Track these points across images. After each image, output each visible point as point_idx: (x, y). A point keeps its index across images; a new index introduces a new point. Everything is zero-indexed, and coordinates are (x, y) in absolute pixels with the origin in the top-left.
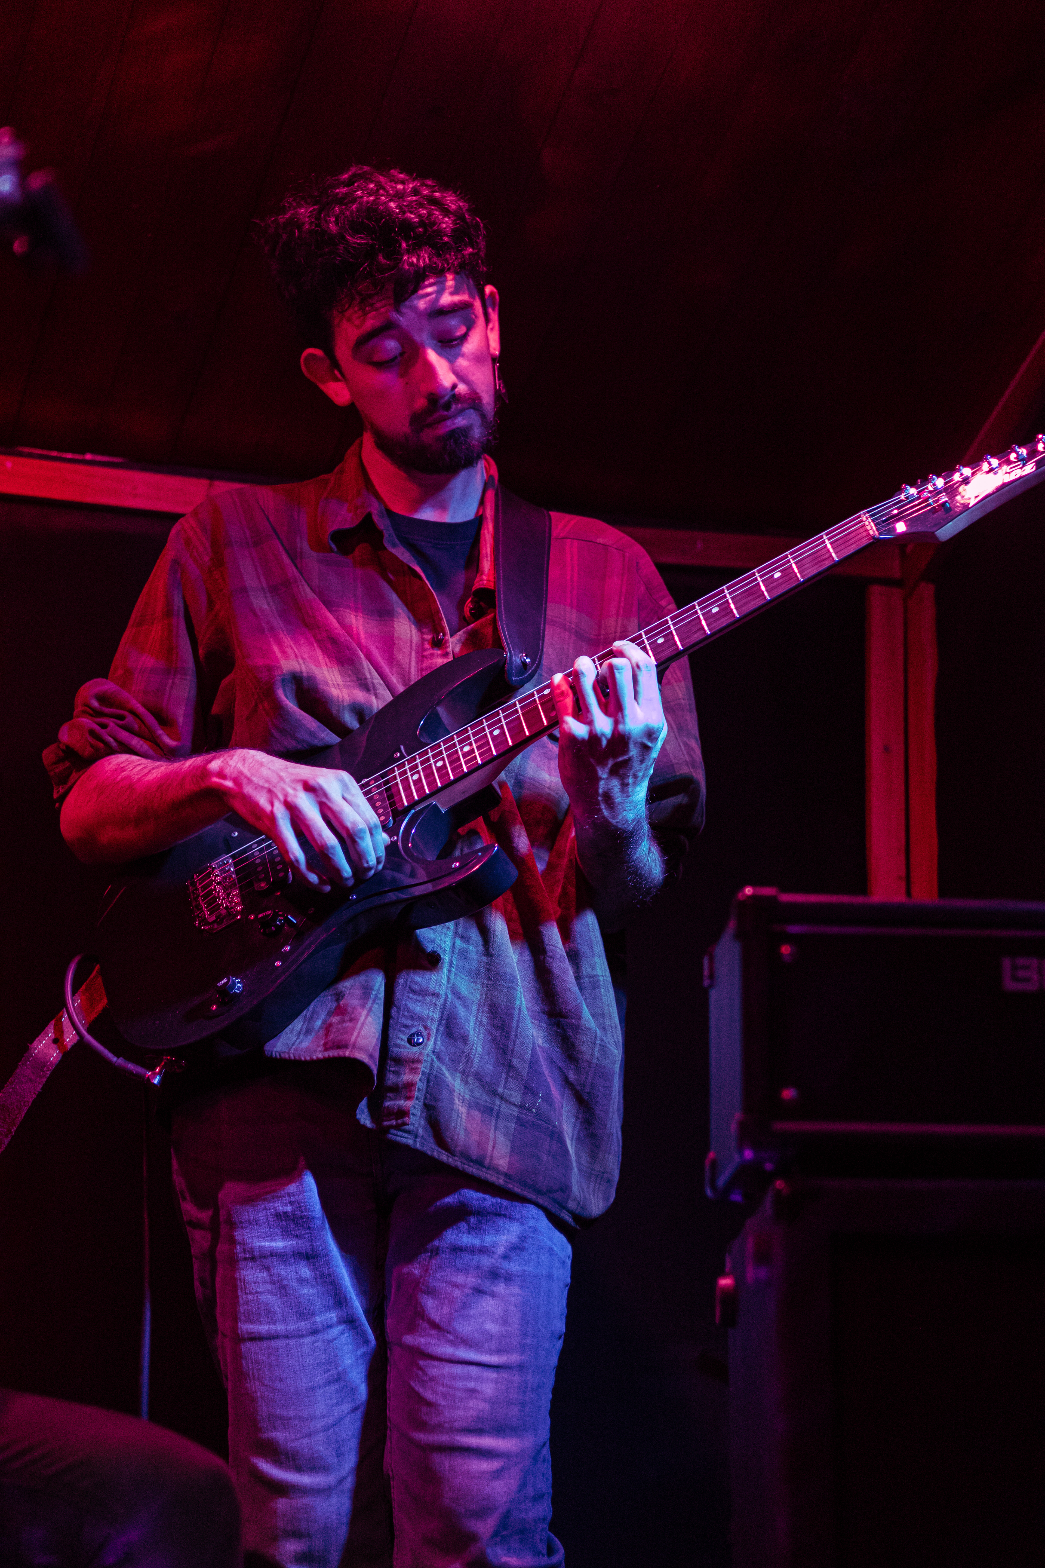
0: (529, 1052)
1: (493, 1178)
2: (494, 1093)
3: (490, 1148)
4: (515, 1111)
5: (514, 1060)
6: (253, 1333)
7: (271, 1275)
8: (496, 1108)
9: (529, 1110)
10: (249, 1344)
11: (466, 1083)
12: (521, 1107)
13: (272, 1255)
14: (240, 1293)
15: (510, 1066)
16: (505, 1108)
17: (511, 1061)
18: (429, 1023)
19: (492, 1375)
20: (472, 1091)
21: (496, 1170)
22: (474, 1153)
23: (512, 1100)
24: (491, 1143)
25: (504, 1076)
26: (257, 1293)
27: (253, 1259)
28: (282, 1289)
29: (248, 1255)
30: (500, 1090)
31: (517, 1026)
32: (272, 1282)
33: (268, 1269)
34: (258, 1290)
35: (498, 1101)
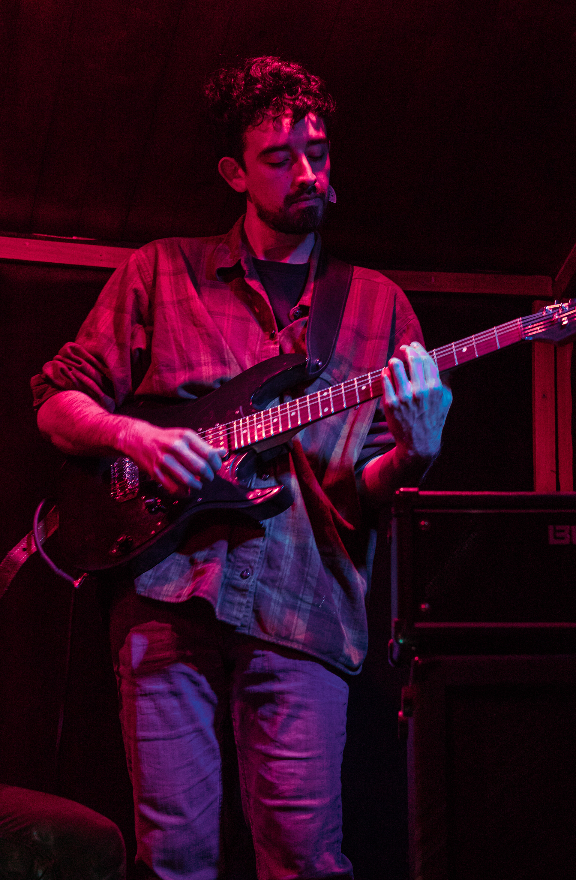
0: (317, 573)
1: (295, 646)
2: (297, 598)
3: (293, 630)
4: (309, 607)
5: (308, 578)
6: (145, 736)
7: (155, 704)
8: (298, 605)
9: (318, 606)
10: (142, 743)
11: (281, 593)
12: (313, 605)
13: (156, 693)
14: (138, 714)
15: (306, 582)
16: (304, 606)
17: (306, 579)
18: (253, 564)
19: (304, 764)
20: (284, 598)
21: (297, 641)
22: (284, 633)
23: (308, 601)
24: (294, 627)
25: (303, 587)
26: (147, 714)
27: (145, 695)
28: (161, 712)
29: (143, 693)
30: (301, 596)
31: (310, 559)
32: (156, 708)
33: (154, 700)
34: (148, 712)
35: (299, 602)
